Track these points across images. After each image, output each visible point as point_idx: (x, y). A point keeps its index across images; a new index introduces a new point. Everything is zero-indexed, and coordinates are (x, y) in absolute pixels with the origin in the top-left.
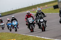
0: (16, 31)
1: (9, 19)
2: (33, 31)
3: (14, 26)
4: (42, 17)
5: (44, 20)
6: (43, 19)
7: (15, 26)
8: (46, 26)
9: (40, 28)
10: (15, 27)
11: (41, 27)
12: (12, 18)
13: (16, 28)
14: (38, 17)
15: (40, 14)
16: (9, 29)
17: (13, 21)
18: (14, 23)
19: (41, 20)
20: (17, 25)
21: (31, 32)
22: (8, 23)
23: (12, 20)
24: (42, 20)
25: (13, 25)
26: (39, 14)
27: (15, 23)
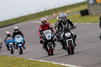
0: (21, 53)
1: (9, 33)
2: (52, 54)
3: (17, 45)
4: (68, 29)
5: (71, 34)
6: (69, 32)
7: (20, 45)
8: (75, 45)
9: (64, 48)
10: (19, 47)
11: (66, 46)
12: (14, 31)
13: (21, 47)
14: (62, 28)
15: (65, 23)
16: (9, 50)
17: (17, 36)
18: (17, 39)
19: (66, 35)
20: (23, 42)
21: (49, 55)
22: (8, 39)
23: (15, 34)
24: (69, 34)
25: (16, 43)
26: (63, 22)
27: (19, 39)
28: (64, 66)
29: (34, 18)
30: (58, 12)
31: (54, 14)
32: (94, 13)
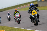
28: (26, 30)
29: (12, 8)
30: (24, 5)
31: (22, 6)
32: (40, 6)
